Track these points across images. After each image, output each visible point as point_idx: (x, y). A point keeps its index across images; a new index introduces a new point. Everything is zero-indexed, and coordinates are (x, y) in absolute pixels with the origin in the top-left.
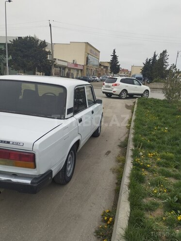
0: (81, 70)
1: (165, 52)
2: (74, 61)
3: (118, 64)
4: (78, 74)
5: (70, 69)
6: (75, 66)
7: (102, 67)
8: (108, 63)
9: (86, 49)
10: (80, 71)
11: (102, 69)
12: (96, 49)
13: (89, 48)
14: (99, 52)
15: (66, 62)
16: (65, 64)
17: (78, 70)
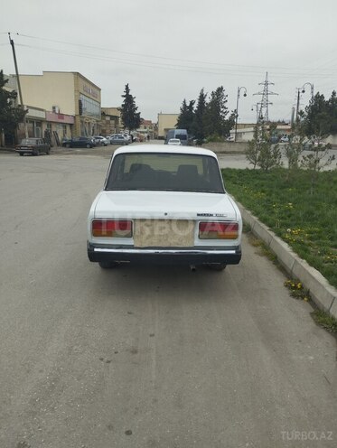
0: (71, 125)
1: (220, 90)
2: (54, 108)
3: (137, 112)
4: (65, 132)
5: (50, 124)
6: (59, 118)
7: (108, 118)
8: (118, 109)
9: (76, 85)
10: (68, 128)
11: (108, 122)
12: (93, 85)
13: (81, 82)
14: (100, 90)
15: (42, 110)
16: (41, 115)
17: (64, 125)
